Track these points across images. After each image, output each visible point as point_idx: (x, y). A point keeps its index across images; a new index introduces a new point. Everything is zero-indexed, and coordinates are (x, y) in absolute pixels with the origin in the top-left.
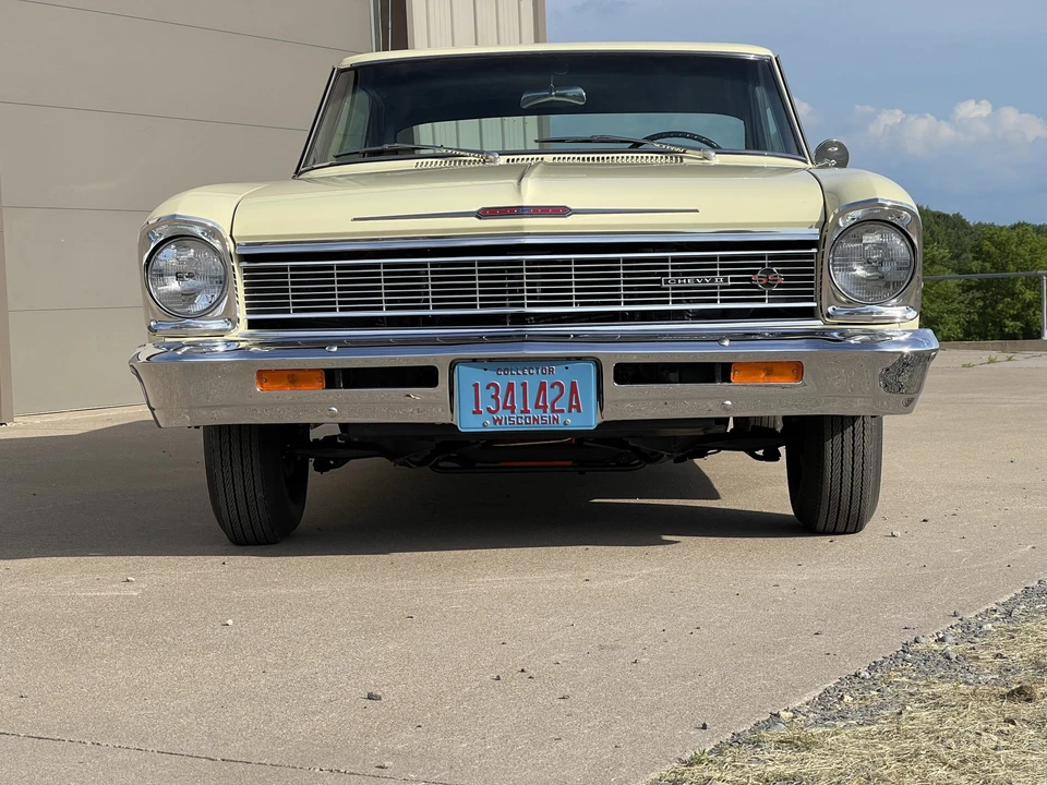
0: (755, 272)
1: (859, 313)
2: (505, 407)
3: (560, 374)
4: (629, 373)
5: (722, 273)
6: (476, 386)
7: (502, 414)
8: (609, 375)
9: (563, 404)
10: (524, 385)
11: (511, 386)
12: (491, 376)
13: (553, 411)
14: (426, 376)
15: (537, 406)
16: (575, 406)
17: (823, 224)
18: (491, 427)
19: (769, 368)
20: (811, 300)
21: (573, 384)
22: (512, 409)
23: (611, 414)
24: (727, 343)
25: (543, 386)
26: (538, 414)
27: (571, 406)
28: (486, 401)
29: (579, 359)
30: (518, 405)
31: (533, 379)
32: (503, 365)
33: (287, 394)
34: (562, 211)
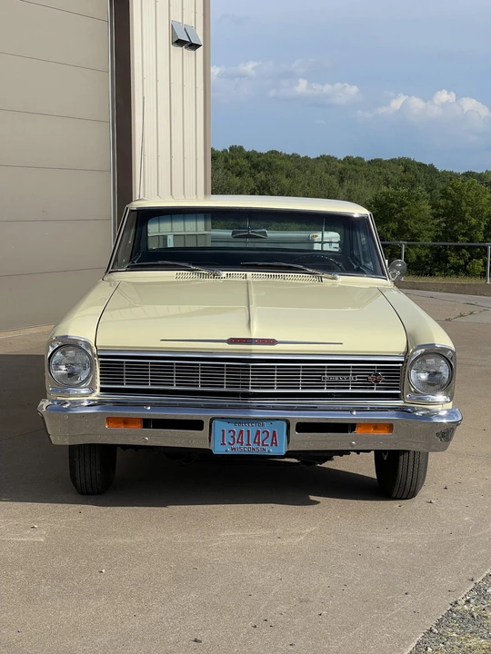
0: (370, 375)
1: (421, 399)
2: (238, 442)
3: (267, 427)
4: (304, 427)
5: (353, 374)
6: (223, 431)
7: (236, 445)
8: (293, 428)
9: (268, 442)
10: (248, 431)
11: (241, 432)
12: (232, 426)
13: (263, 445)
14: (197, 425)
15: (255, 442)
16: (274, 443)
17: (406, 354)
18: (230, 452)
19: (376, 426)
20: (398, 389)
21: (274, 433)
22: (242, 443)
23: (294, 447)
24: (354, 413)
25: (258, 432)
26: (255, 446)
27: (272, 443)
28: (228, 439)
29: (277, 419)
30: (245, 442)
31: (253, 429)
32: (235, 421)
33: (122, 429)
34: (272, 342)
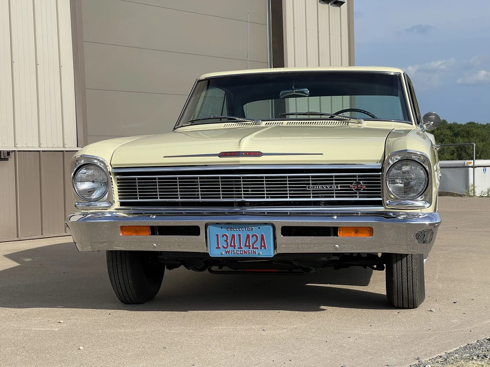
0: (352, 183)
1: (401, 204)
2: (231, 246)
3: (256, 231)
4: (288, 231)
5: (336, 183)
6: (217, 235)
7: (230, 249)
8: (279, 232)
9: (257, 245)
10: (240, 235)
11: (233, 236)
12: (224, 231)
13: (253, 248)
14: (194, 231)
15: (246, 246)
16: (263, 246)
17: (383, 161)
18: (225, 255)
19: (357, 230)
20: (380, 197)
21: (262, 236)
22: (234, 246)
23: (281, 250)
24: (335, 217)
25: (248, 236)
26: (246, 249)
27: (261, 246)
28: (222, 243)
29: (266, 224)
30: (237, 245)
31: (243, 233)
32: (229, 226)
33: (135, 237)
34: (258, 154)
